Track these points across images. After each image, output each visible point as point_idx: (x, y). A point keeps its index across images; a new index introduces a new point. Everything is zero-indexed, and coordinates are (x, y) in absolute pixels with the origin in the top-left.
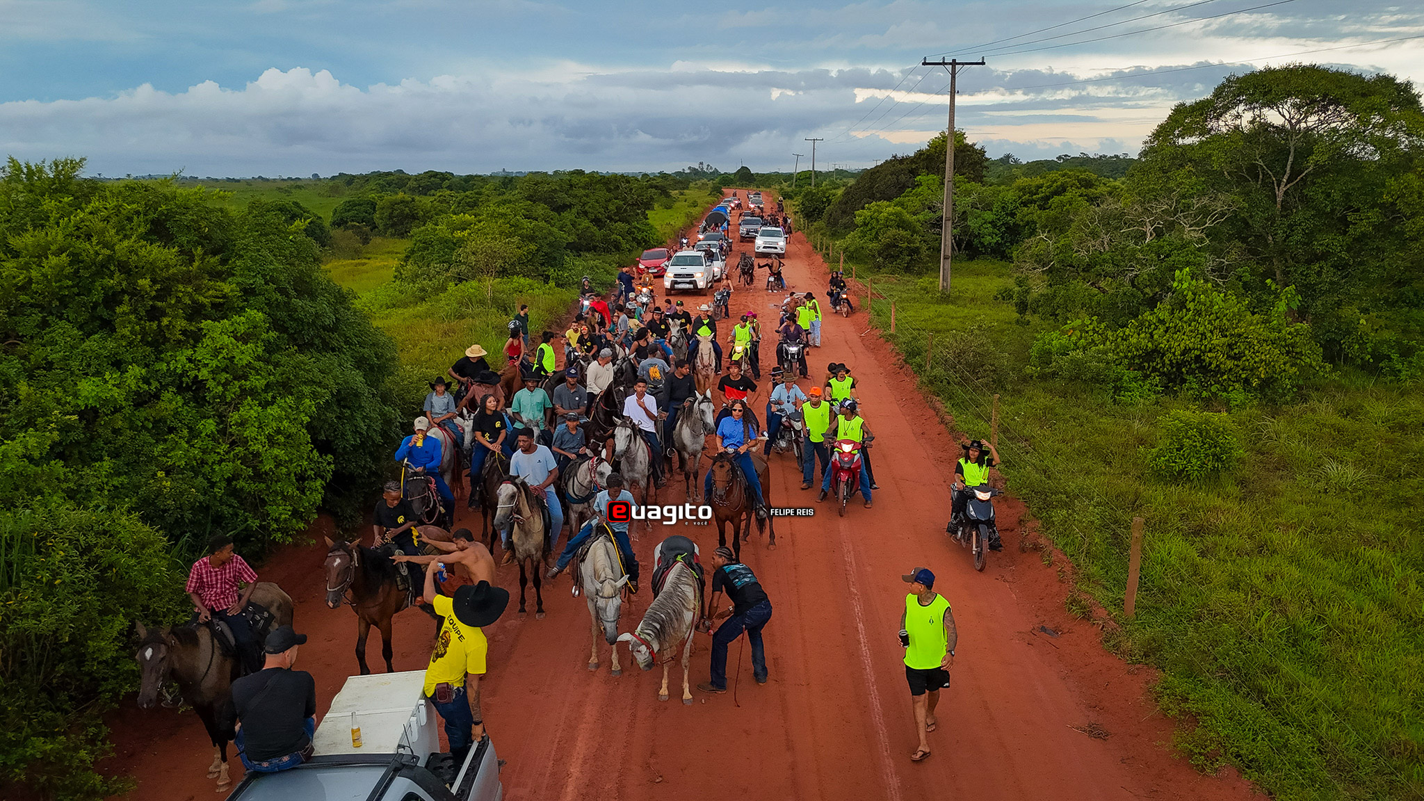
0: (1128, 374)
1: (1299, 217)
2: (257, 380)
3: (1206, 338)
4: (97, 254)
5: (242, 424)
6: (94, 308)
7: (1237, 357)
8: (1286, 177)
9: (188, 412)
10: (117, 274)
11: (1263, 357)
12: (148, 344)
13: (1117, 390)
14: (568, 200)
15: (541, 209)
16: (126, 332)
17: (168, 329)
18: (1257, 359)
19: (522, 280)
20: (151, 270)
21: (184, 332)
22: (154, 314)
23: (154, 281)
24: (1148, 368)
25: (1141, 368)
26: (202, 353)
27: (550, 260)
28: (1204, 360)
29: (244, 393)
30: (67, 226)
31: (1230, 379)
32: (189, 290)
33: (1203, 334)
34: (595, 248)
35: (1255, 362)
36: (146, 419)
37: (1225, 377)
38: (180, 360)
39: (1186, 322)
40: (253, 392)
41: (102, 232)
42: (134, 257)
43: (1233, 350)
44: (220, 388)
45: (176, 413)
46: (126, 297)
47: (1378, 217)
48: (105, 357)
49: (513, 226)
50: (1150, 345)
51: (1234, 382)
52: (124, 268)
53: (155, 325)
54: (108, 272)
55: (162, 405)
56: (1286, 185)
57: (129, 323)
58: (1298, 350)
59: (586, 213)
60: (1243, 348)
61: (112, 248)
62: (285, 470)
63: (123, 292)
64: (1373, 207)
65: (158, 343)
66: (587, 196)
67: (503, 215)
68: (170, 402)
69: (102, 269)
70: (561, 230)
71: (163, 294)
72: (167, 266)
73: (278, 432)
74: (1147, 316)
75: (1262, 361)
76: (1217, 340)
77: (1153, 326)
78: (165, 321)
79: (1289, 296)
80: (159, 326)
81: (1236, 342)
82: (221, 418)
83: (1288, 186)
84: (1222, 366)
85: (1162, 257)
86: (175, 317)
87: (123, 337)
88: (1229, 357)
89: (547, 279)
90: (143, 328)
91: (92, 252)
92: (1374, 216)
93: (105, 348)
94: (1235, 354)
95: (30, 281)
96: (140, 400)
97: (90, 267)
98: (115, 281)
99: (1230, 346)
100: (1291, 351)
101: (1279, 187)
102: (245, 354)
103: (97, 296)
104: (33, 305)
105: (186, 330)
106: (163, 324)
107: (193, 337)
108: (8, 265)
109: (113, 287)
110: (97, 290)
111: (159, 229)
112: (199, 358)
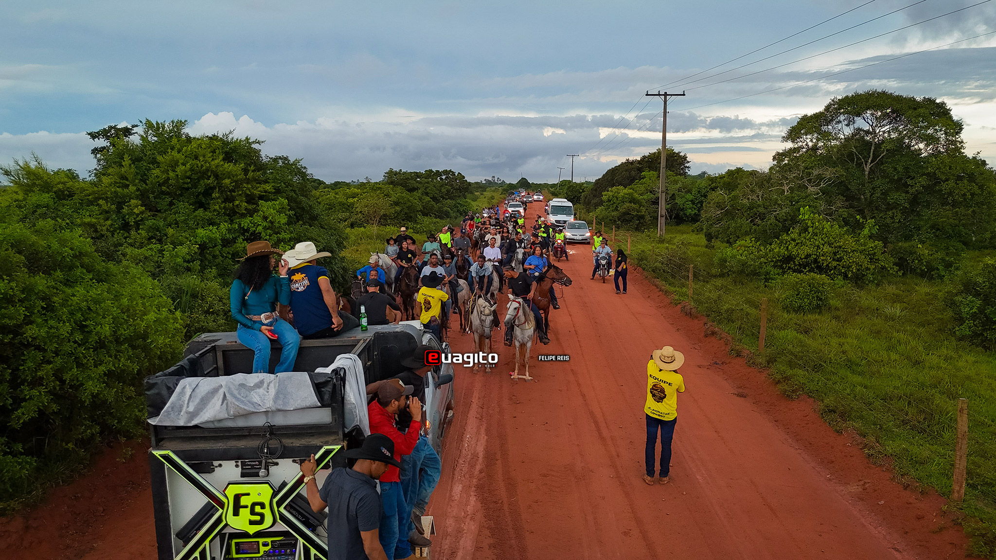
0: (774, 271)
1: (878, 183)
2: (286, 235)
3: (820, 248)
4: (202, 166)
6: (197, 196)
7: (839, 260)
8: (870, 159)
10: (212, 177)
11: (855, 260)
12: (228, 215)
13: (767, 280)
16: (217, 207)
17: (238, 207)
18: (851, 261)
20: (229, 175)
22: (231, 200)
23: (231, 182)
24: (786, 267)
25: (781, 267)
26: (257, 219)
28: (819, 262)
31: (835, 274)
32: (248, 186)
33: (818, 246)
35: (850, 263)
36: (228, 253)
37: (832, 272)
38: (246, 222)
39: (808, 240)
42: (220, 169)
43: (836, 256)
46: (217, 190)
47: (926, 181)
48: (207, 220)
50: (786, 252)
51: (837, 275)
52: (217, 176)
53: (231, 205)
54: (207, 176)
55: (238, 245)
56: (870, 164)
57: (218, 203)
58: (877, 257)
60: (842, 255)
61: (209, 163)
63: (214, 188)
64: (923, 175)
65: (233, 215)
68: (241, 243)
69: (205, 175)
71: (235, 189)
72: (236, 175)
74: (785, 237)
75: (853, 262)
76: (826, 249)
77: (788, 243)
78: (237, 202)
79: (871, 225)
80: (233, 205)
81: (838, 251)
83: (872, 165)
84: (830, 265)
85: (794, 203)
86: (241, 201)
87: (215, 210)
88: (834, 260)
90: (225, 207)
91: (200, 165)
92: (923, 181)
93: (205, 215)
94: (837, 258)
95: (168, 179)
96: (226, 243)
97: (197, 173)
98: (211, 181)
99: (835, 254)
100: (873, 259)
101: (866, 165)
103: (201, 189)
104: (168, 194)
105: (246, 209)
106: (235, 204)
107: (251, 213)
108: (154, 171)
109: (208, 185)
110: (201, 186)
111: (228, 158)
112: (256, 221)
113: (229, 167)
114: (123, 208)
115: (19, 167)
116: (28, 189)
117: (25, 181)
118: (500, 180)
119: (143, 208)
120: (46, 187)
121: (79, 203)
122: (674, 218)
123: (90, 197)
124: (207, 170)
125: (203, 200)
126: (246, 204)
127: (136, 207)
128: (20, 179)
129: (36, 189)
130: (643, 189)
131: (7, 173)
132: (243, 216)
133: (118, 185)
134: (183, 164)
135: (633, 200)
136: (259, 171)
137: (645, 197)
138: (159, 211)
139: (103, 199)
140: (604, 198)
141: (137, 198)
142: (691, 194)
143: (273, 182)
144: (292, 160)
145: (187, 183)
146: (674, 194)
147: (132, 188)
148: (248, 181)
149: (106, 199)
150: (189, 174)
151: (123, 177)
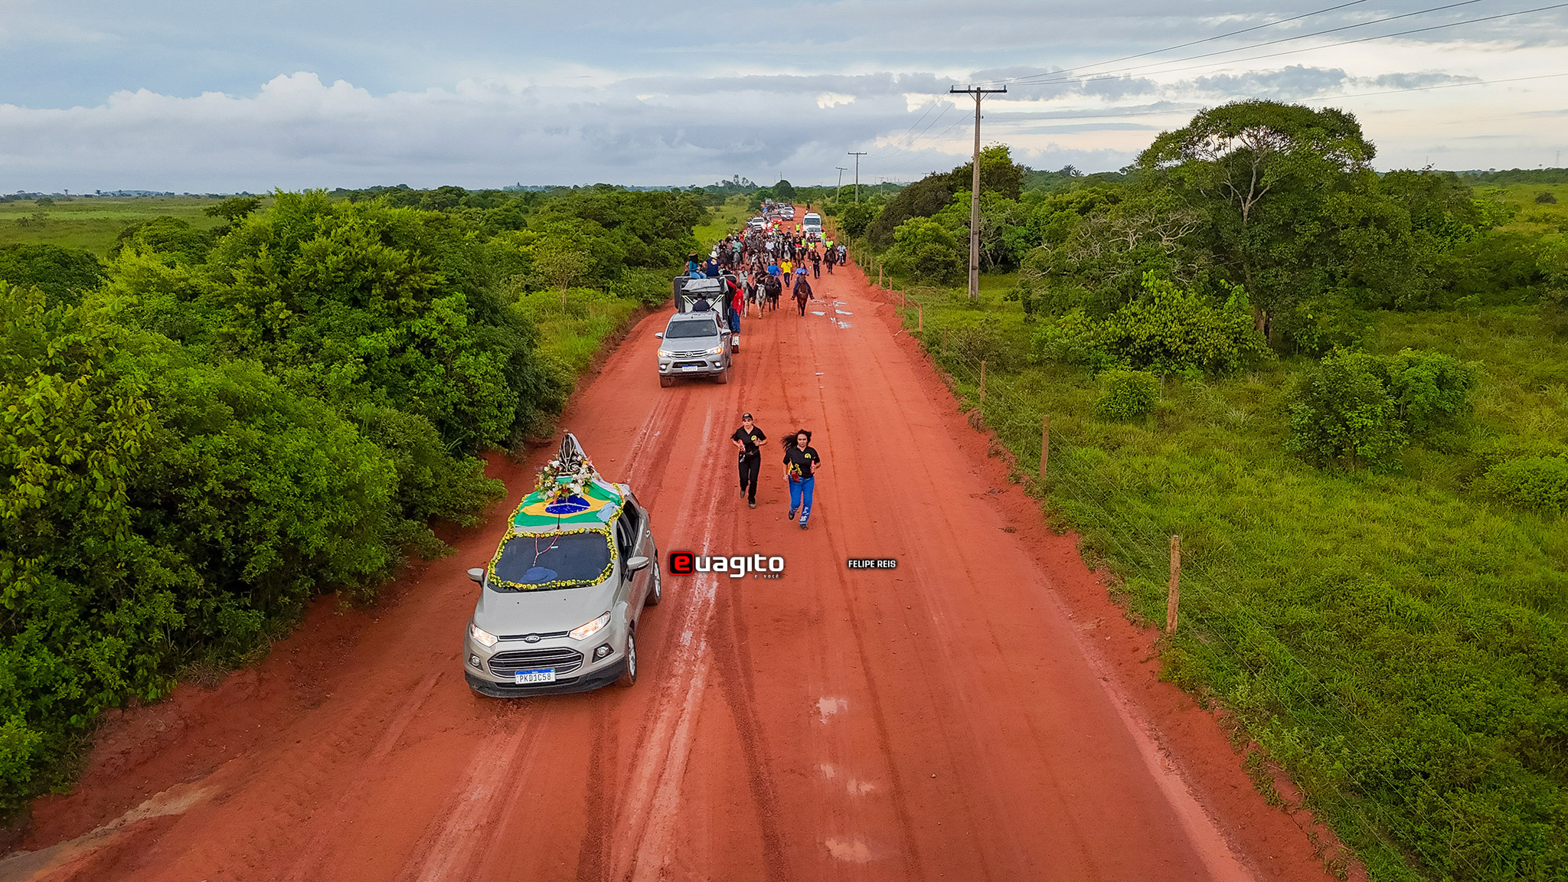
14: (617, 217)
15: (593, 225)
19: (587, 291)
27: (609, 274)
34: (643, 263)
49: (575, 241)
59: (633, 229)
66: (634, 213)
67: (566, 231)
70: (616, 243)
89: (606, 290)
122: (1001, 263)
130: (955, 220)
135: (938, 239)
137: (957, 232)
140: (897, 235)
142: (1025, 226)
146: (999, 227)
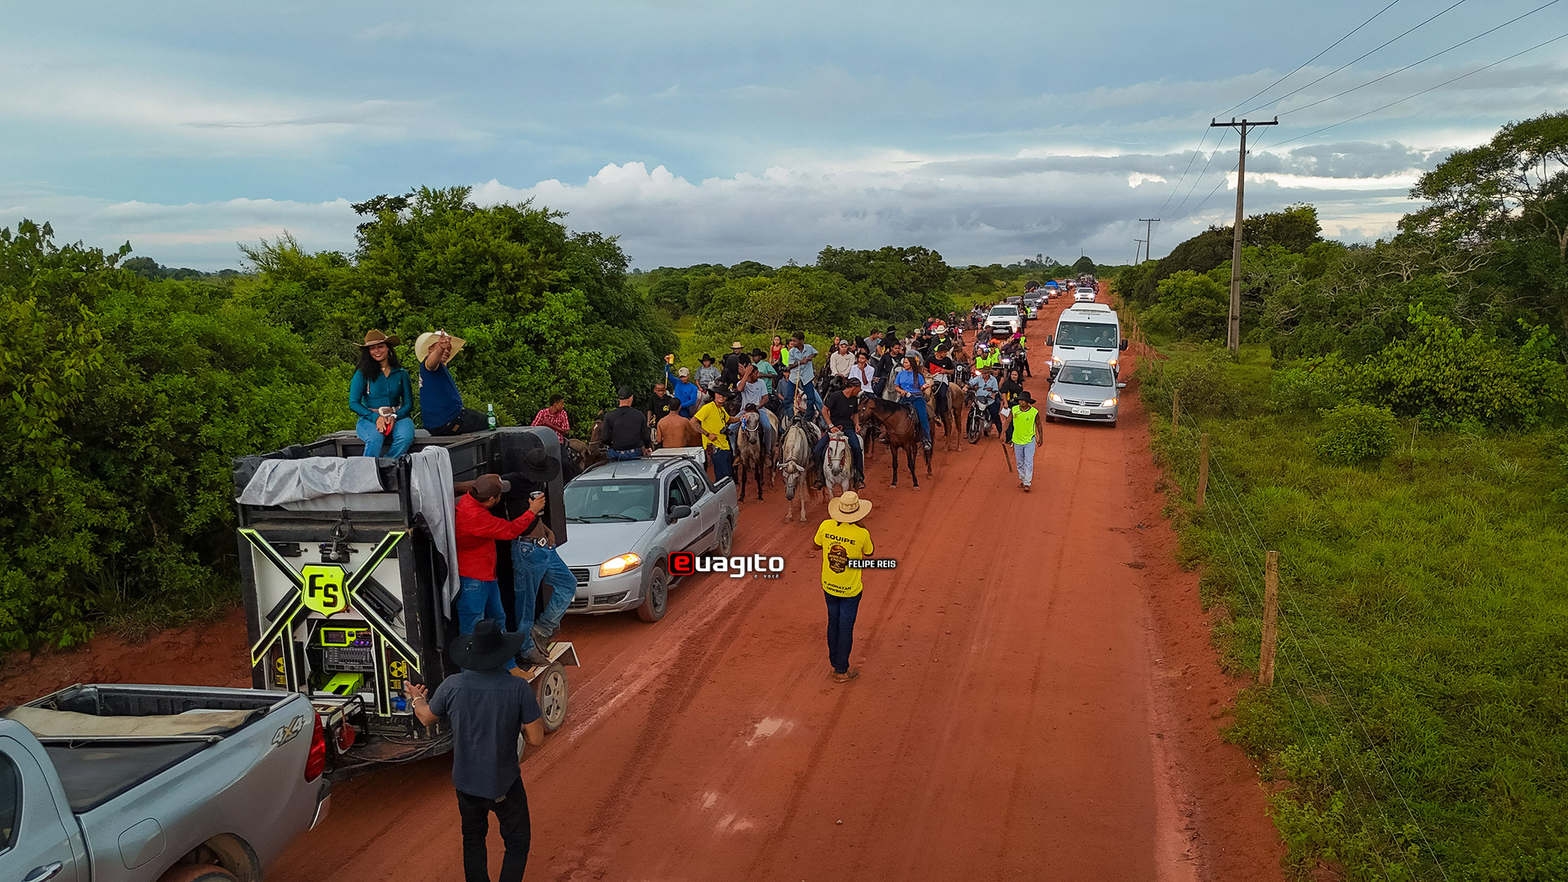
2: (578, 337)
4: (479, 246)
5: (566, 364)
6: (474, 286)
9: (531, 355)
10: (490, 261)
12: (507, 310)
16: (494, 300)
17: (520, 301)
20: (512, 259)
21: (531, 303)
22: (512, 290)
23: (514, 268)
26: (542, 316)
27: (837, 320)
28: (1438, 392)
29: (568, 344)
30: (460, 228)
31: (1465, 411)
32: (536, 273)
33: (1437, 367)
38: (528, 320)
40: (574, 345)
41: (482, 233)
42: (502, 250)
44: (553, 339)
45: (523, 355)
46: (495, 277)
48: (480, 315)
51: (1469, 414)
52: (497, 259)
53: (512, 297)
54: (484, 260)
55: (515, 350)
57: (496, 295)
60: (1479, 381)
61: (488, 243)
62: (592, 397)
63: (492, 275)
65: (514, 310)
68: (520, 348)
69: (481, 258)
71: (519, 276)
72: (522, 258)
73: (590, 369)
75: (1497, 393)
78: (519, 294)
80: (515, 297)
81: (1472, 376)
82: (552, 361)
86: (526, 292)
87: (492, 304)
88: (1462, 389)
90: (505, 300)
91: (475, 245)
93: (480, 310)
96: (502, 345)
97: (472, 256)
98: (489, 266)
99: (1466, 379)
102: (571, 316)
103: (477, 276)
104: (436, 282)
105: (532, 302)
106: (518, 296)
107: (537, 307)
108: (422, 254)
109: (487, 270)
110: (476, 272)
111: (517, 235)
112: (540, 319)
113: (515, 248)
114: (380, 301)
115: (267, 250)
116: (278, 276)
117: (275, 266)
118: (1051, 261)
119: (403, 301)
120: (298, 274)
121: (334, 294)
123: (345, 287)
124: (486, 251)
125: (481, 290)
126: (531, 296)
127: (396, 299)
128: (268, 264)
129: (286, 277)
131: (254, 257)
132: (527, 311)
133: (379, 271)
134: (455, 245)
136: (552, 253)
138: (427, 305)
139: (358, 289)
140: (1161, 289)
141: (399, 287)
143: (570, 268)
144: (605, 237)
145: (460, 269)
147: (394, 275)
148: (535, 266)
149: (361, 290)
150: (460, 257)
151: (385, 262)
